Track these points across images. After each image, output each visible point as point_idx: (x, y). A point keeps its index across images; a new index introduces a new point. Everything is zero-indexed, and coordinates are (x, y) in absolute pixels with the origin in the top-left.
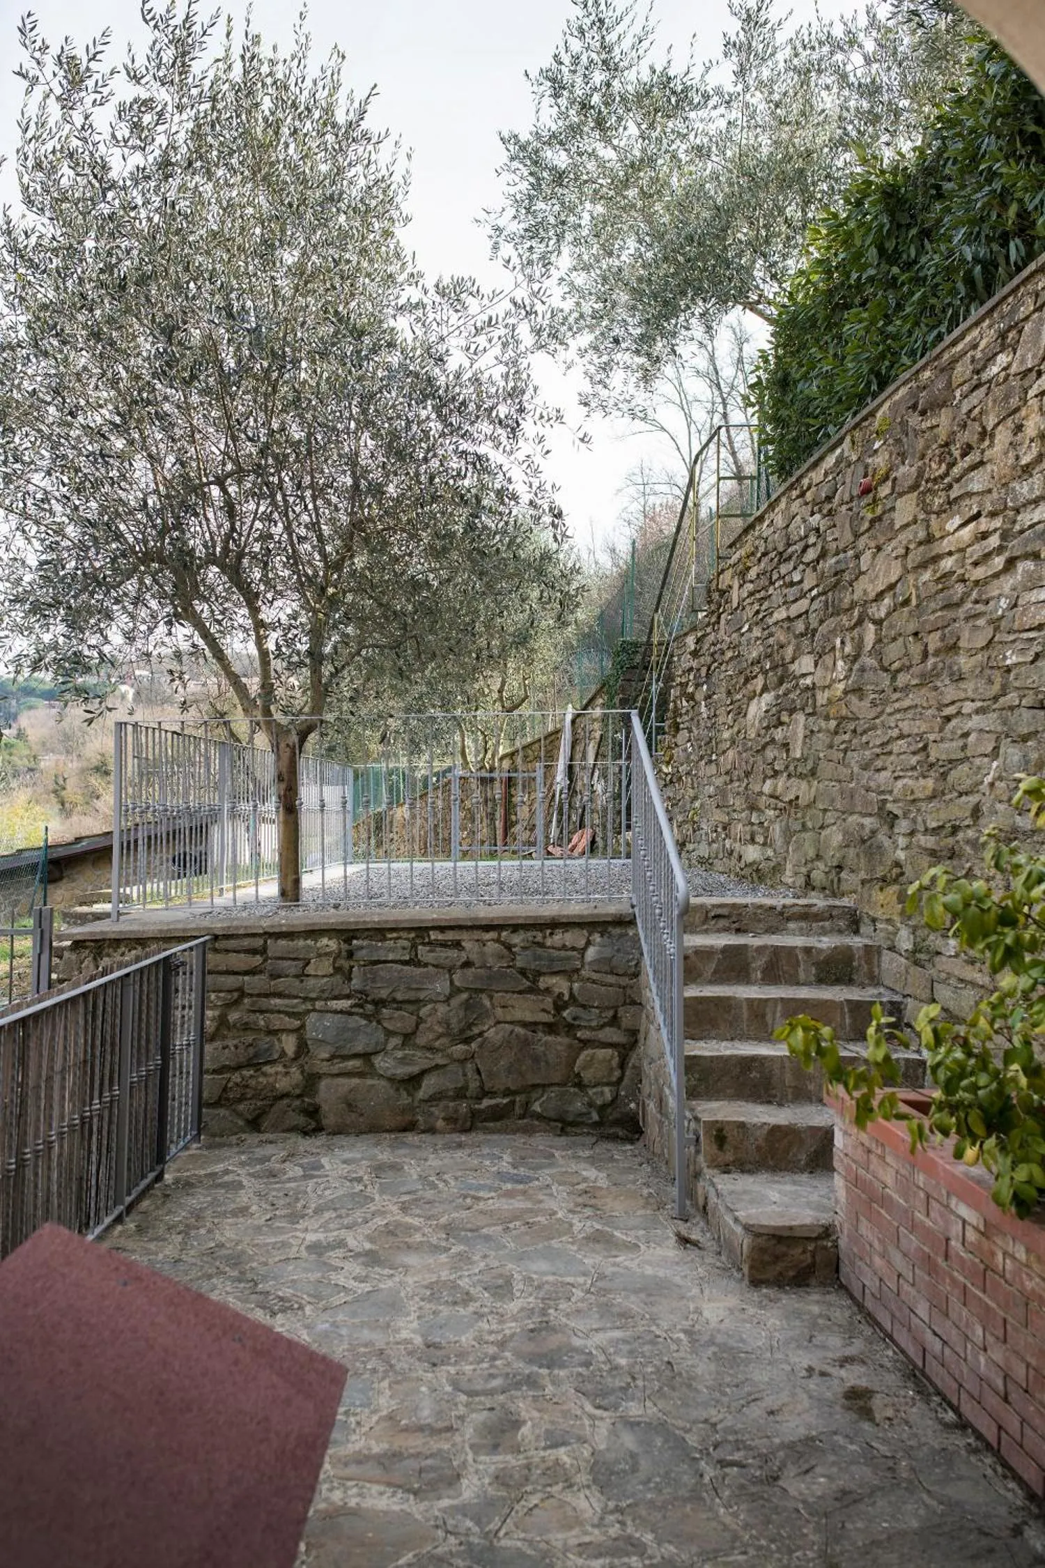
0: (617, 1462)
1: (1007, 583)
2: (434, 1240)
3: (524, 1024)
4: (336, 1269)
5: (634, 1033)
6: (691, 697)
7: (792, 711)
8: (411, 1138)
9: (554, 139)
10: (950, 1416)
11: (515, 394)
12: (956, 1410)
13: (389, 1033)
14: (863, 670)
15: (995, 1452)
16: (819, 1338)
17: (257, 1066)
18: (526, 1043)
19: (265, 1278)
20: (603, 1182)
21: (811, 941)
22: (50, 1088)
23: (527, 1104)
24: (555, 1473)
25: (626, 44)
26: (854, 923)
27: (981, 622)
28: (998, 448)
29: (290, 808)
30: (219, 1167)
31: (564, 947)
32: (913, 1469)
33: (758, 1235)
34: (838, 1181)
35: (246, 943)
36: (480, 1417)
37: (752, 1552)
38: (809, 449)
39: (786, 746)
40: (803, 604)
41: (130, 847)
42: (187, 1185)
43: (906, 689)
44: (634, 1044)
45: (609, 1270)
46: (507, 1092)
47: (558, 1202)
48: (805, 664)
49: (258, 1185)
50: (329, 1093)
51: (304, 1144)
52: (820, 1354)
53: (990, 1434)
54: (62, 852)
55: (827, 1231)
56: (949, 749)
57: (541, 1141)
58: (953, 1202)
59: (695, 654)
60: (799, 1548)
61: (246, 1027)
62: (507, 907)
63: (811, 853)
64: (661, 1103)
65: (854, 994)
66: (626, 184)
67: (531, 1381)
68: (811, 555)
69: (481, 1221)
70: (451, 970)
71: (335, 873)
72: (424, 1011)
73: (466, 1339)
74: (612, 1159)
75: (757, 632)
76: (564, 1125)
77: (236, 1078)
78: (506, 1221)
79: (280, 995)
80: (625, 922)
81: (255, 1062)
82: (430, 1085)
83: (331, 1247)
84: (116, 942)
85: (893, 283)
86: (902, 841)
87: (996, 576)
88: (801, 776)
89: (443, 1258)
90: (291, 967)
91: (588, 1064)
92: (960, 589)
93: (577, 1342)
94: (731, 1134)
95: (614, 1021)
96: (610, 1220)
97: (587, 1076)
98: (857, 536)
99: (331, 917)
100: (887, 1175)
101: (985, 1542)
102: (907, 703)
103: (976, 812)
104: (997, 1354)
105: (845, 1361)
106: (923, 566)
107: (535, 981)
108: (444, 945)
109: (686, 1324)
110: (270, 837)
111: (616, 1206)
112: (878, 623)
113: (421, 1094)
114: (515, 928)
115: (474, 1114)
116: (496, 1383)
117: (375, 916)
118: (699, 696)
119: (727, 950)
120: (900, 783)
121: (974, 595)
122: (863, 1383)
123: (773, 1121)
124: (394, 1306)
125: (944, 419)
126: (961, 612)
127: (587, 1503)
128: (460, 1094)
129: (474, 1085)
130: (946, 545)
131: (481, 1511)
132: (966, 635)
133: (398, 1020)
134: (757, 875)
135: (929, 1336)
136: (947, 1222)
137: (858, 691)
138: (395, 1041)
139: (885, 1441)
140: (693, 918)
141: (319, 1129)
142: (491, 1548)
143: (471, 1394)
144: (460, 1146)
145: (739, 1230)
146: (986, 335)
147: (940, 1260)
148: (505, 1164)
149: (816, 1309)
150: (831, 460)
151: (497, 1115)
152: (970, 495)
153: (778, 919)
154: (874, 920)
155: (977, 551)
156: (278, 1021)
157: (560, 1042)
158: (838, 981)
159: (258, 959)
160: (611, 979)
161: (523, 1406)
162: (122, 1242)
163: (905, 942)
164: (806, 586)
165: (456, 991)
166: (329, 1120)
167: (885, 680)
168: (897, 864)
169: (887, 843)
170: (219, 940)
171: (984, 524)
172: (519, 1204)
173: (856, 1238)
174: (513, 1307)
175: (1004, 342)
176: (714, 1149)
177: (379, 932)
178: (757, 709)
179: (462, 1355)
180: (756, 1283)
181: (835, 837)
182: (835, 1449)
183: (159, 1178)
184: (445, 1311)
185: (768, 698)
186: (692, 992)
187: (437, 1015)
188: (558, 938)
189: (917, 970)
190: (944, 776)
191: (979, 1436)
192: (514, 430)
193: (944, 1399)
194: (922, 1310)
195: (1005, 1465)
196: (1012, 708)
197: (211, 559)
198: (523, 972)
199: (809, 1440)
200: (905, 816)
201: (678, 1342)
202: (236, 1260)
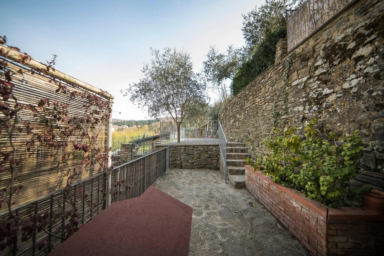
0: (222, 212)
1: (265, 105)
2: (196, 182)
3: (206, 157)
4: (185, 185)
5: (219, 158)
6: (223, 120)
7: (236, 121)
8: (193, 170)
9: (208, 62)
10: (263, 206)
11: (205, 85)
12: (264, 206)
13: (190, 158)
14: (246, 116)
15: (271, 212)
16: (244, 195)
17: (175, 161)
18: (206, 159)
19: (177, 186)
20: (216, 176)
21: (240, 148)
22: (153, 163)
23: (206, 166)
24: (214, 213)
25: (216, 51)
26: (245, 146)
27: (261, 110)
28: (263, 90)
29: (179, 131)
30: (172, 172)
31: (211, 148)
32: (260, 214)
33: (236, 183)
34: (246, 177)
35: (174, 147)
36: (204, 205)
37: (241, 226)
38: (238, 92)
39: (235, 125)
40: (238, 109)
41: (161, 136)
42: (168, 174)
43: (251, 118)
44: (219, 160)
45: (218, 186)
46: (204, 165)
47: (211, 178)
48: (238, 116)
49: (176, 174)
50: (183, 164)
51: (181, 170)
52: (245, 197)
53: (270, 210)
54: (155, 137)
55: (244, 182)
56: (258, 125)
57: (208, 170)
58: (264, 180)
59: (224, 115)
60: (248, 226)
61: (174, 156)
62: (203, 144)
63: (239, 138)
64: (222, 167)
65: (245, 154)
66: (216, 66)
67: (210, 200)
68: (238, 103)
69: (202, 180)
70: (197, 151)
71: (184, 139)
72: (194, 155)
73: (202, 195)
74: (216, 173)
75: (231, 113)
76: (210, 169)
77: (173, 162)
78: (205, 180)
79: (178, 153)
80: (218, 145)
81: (175, 160)
82: (195, 164)
83: (185, 182)
84: (160, 146)
85: (248, 74)
86: (251, 136)
87: (263, 105)
88: (238, 129)
89: (198, 184)
90: (179, 150)
91: (214, 162)
92: (258, 106)
93: (215, 195)
94: (232, 171)
95: (216, 157)
96: (217, 180)
97: (213, 163)
98: (244, 101)
99: (184, 144)
100: (253, 176)
101: (272, 226)
102: (252, 120)
103: (261, 132)
104: (271, 200)
105: (248, 198)
106: (253, 104)
107: (207, 152)
108: (196, 148)
109: (228, 193)
110: (176, 136)
111: (218, 179)
112: (248, 111)
113: (194, 165)
114: (205, 146)
115: (200, 167)
116: (206, 200)
117: (188, 144)
118: (224, 120)
119: (230, 149)
120: (251, 129)
121: (260, 107)
122: (251, 201)
123: (237, 169)
124: (192, 190)
125: (255, 88)
126: (258, 109)
127: (219, 218)
128: (198, 165)
129: (200, 164)
130: (256, 101)
131: (206, 218)
132: (259, 112)
133: (191, 156)
134: (232, 140)
135: (259, 196)
136: (263, 183)
137: (245, 119)
138: (191, 159)
139: (255, 210)
140: (228, 145)
141: (182, 168)
142: (208, 224)
143: (203, 202)
144: (199, 171)
145: (234, 182)
146: (260, 78)
147: (261, 187)
148: (204, 173)
149: (243, 192)
150: (241, 93)
151: (203, 167)
152: (259, 96)
153: (236, 145)
154: (247, 145)
155: (261, 102)
156: (178, 156)
157: (210, 159)
158: (243, 152)
159: (175, 149)
160: (216, 152)
161: (210, 204)
162: (161, 180)
163: (251, 148)
164: (238, 107)
165: (198, 153)
166: (184, 167)
167: (249, 117)
168: (250, 139)
169: (249, 136)
170: (171, 147)
171: (261, 99)
172: (206, 178)
173: (248, 183)
174: (207, 191)
175: (263, 78)
176: (230, 172)
177: (189, 146)
178: (232, 121)
179: (201, 197)
180: (236, 188)
181: (242, 136)
182: (249, 211)
183: (165, 173)
184: (199, 191)
185: (233, 120)
186: (227, 154)
187: (196, 156)
188: (210, 147)
189: (253, 151)
190: (257, 128)
191: (268, 210)
192: (205, 89)
193: (262, 204)
194: (258, 193)
195: (272, 214)
196: (266, 120)
197: (171, 104)
198: (206, 151)
199: (246, 210)
200: (252, 133)
201: (227, 196)
202: (174, 183)
